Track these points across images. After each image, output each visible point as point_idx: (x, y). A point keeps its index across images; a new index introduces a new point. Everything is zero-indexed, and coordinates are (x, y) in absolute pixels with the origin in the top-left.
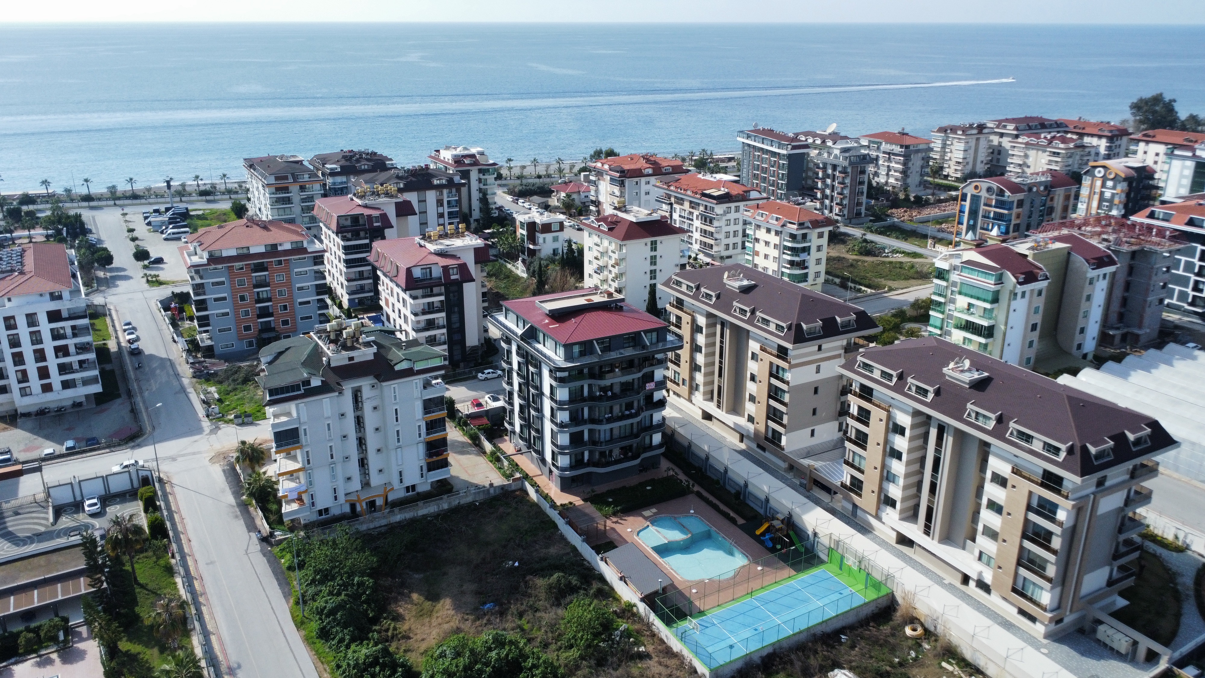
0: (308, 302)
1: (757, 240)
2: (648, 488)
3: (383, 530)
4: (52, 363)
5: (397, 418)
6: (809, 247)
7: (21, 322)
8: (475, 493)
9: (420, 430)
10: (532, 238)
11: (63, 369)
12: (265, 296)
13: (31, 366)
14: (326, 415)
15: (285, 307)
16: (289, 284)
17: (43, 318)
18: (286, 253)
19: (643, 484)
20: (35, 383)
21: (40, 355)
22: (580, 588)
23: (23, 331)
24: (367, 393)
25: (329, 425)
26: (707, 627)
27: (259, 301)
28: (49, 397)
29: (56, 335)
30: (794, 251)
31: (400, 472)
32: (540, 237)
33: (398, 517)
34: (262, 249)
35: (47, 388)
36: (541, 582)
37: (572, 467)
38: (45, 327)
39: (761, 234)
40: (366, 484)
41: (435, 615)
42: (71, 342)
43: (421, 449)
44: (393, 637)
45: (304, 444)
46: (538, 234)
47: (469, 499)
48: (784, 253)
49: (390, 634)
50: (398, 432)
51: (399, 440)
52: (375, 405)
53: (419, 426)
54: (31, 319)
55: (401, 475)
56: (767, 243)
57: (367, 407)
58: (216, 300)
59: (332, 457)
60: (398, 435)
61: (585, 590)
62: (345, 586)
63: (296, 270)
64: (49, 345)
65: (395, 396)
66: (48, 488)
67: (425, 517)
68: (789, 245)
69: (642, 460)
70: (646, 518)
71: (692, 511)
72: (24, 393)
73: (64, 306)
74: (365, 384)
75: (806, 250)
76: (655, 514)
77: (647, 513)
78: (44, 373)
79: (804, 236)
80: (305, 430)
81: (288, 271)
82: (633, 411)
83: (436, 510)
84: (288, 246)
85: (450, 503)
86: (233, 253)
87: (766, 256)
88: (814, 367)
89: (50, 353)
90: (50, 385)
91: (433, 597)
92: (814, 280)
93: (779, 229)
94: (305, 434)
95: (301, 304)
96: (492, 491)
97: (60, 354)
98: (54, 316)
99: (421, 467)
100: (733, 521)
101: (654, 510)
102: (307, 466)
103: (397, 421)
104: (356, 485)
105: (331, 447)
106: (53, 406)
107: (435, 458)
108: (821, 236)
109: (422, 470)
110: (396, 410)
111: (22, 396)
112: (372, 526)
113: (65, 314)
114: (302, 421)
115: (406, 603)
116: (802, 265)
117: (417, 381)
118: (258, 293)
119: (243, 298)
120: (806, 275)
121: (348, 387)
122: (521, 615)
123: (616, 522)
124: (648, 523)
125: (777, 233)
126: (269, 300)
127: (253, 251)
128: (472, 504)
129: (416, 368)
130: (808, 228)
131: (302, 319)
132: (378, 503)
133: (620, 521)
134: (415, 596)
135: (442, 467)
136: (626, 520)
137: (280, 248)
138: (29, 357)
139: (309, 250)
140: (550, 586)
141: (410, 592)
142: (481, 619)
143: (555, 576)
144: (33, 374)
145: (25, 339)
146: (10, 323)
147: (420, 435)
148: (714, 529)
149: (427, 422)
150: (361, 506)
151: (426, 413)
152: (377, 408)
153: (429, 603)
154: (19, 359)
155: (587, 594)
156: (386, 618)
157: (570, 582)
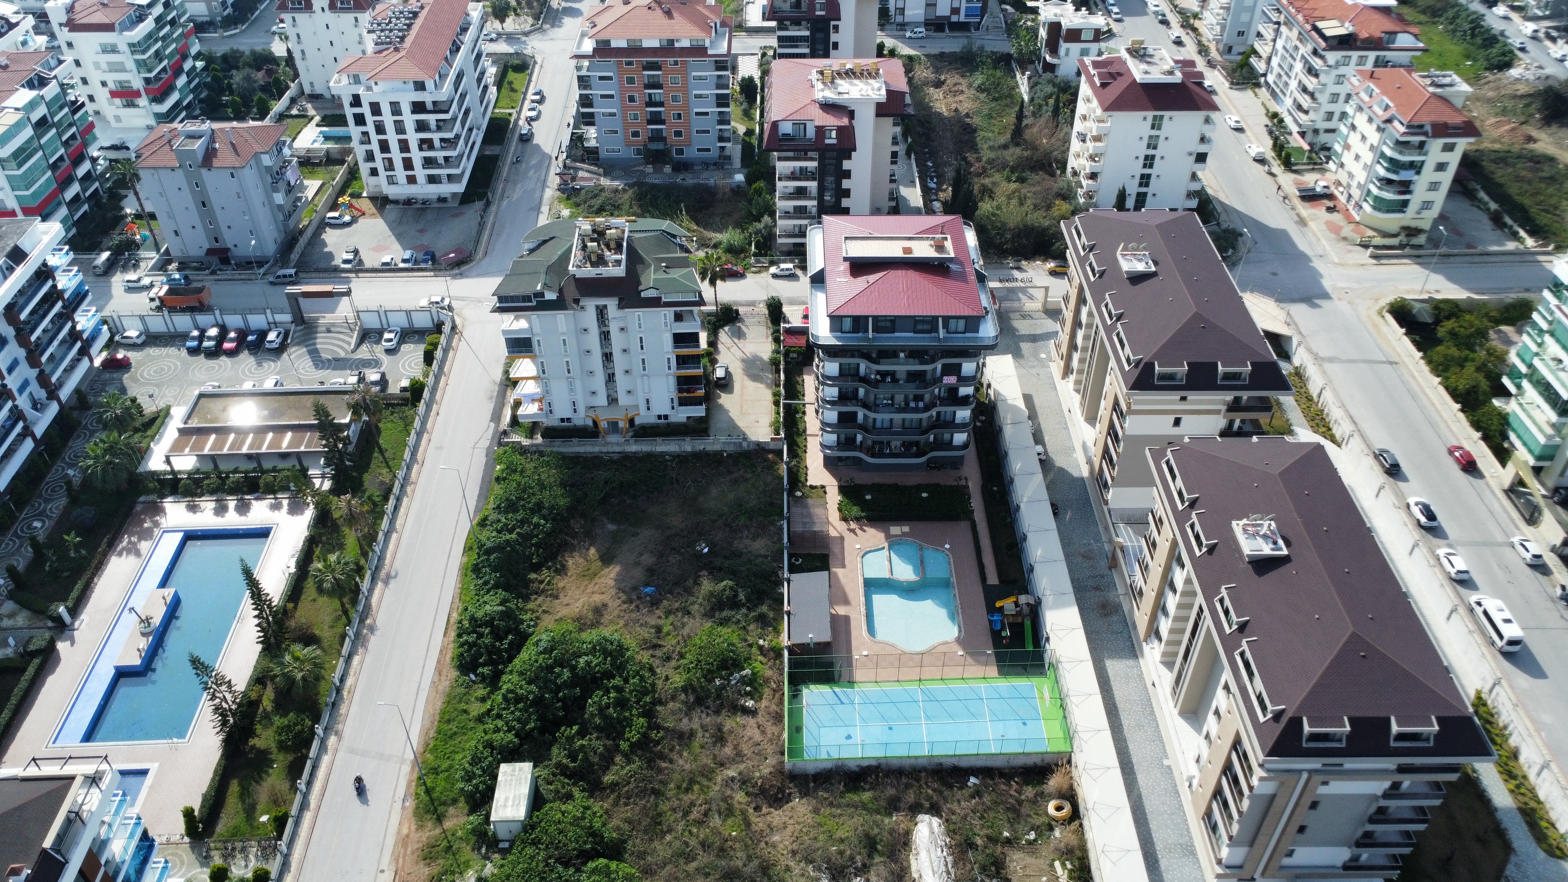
0: (707, 114)
1: (1353, 127)
2: (924, 495)
3: (616, 457)
4: (417, 156)
5: (642, 347)
6: (1423, 162)
7: (386, 109)
8: (724, 443)
9: (669, 363)
10: (1053, 47)
11: (429, 162)
12: (658, 99)
13: (396, 156)
14: (560, 331)
15: (679, 115)
16: (685, 89)
17: (406, 108)
18: (684, 52)
19: (920, 488)
20: (400, 173)
21: (404, 146)
22: (744, 605)
23: (388, 119)
24: (613, 312)
25: (564, 340)
26: (842, 703)
27: (650, 104)
28: (415, 188)
29: (421, 127)
30: (1395, 165)
31: (647, 400)
32: (1063, 46)
33: (634, 447)
34: (656, 44)
35: (412, 180)
36: (707, 585)
37: (839, 448)
38: (409, 119)
39: (1360, 120)
40: (612, 400)
41: (596, 580)
42: (436, 137)
43: (672, 383)
44: (543, 591)
45: (538, 354)
46: (1061, 41)
47: (717, 447)
48: (1379, 162)
49: (542, 587)
50: (643, 360)
51: (644, 369)
52: (620, 326)
53: (669, 359)
54: (396, 109)
55: (648, 402)
56: (1364, 138)
57: (614, 325)
58: (603, 96)
59: (569, 371)
60: (643, 363)
61: (749, 609)
62: (522, 522)
63: (694, 74)
64: (413, 138)
65: (640, 324)
66: (358, 312)
67: (663, 454)
68: (1388, 152)
69: (929, 459)
70: (888, 536)
71: (947, 546)
72: (391, 181)
73: (427, 97)
74: (611, 304)
75: (1416, 167)
76: (904, 534)
77: (895, 530)
78: (408, 164)
79: (1422, 145)
80: (538, 341)
81: (685, 73)
82: (921, 404)
83: (678, 450)
84: (685, 43)
85: (692, 447)
86: (623, 44)
87: (1357, 157)
88: (1171, 419)
89: (413, 145)
90: (414, 176)
91: (607, 559)
92: (1419, 213)
93: (1382, 126)
94: (539, 345)
95: (697, 114)
96: (745, 444)
97: (425, 146)
98: (418, 107)
99: (672, 400)
100: (983, 578)
101: (906, 529)
102: (542, 375)
103: (642, 349)
104: (602, 400)
105: (567, 362)
106: (420, 197)
107: (685, 394)
108: (1449, 148)
109: (673, 403)
110: (641, 337)
111: (389, 183)
112: (604, 449)
113: (430, 106)
114: (535, 332)
115: (581, 556)
116: (1405, 187)
117: (670, 312)
118: (650, 95)
119: (632, 99)
120: (1405, 204)
121: (591, 304)
122: (668, 613)
123: (852, 531)
124: (886, 545)
125: (1380, 129)
126: (661, 104)
127: (646, 44)
128: (719, 453)
129: (664, 300)
130: (1426, 134)
131: (698, 132)
132: (621, 424)
133: (858, 531)
134: (593, 551)
135: (696, 404)
136: (864, 531)
137: (677, 45)
138: (394, 146)
139: (710, 52)
140: (711, 594)
141: (591, 545)
142: (631, 602)
143: (724, 583)
144: (398, 164)
145: (390, 127)
146: (376, 109)
147: (669, 368)
148: (954, 579)
149: (678, 357)
150: (603, 425)
151: (676, 347)
152: (622, 329)
153: (599, 564)
154: (384, 147)
155: (746, 616)
156: (549, 568)
157: (736, 595)
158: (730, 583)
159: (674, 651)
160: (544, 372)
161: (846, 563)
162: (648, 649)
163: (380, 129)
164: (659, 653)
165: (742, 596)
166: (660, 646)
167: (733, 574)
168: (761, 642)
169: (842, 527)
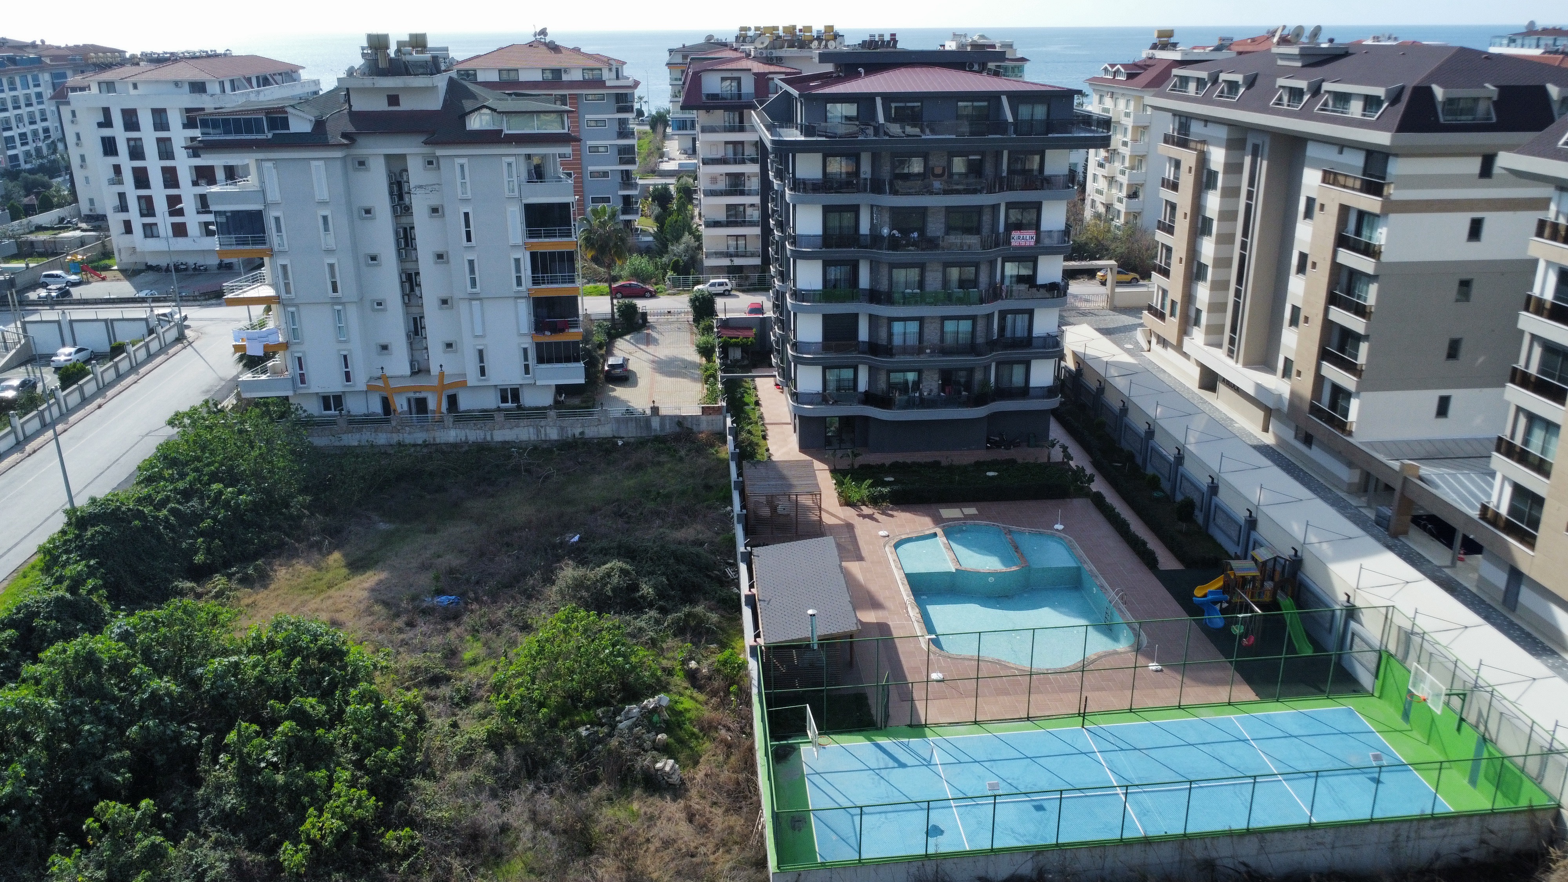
2: (991, 473)
4: (188, 191)
5: (468, 234)
7: (146, 120)
8: (617, 420)
9: (518, 270)
13: (158, 193)
14: (318, 198)
17: (175, 120)
19: (984, 466)
20: (163, 220)
21: (171, 178)
22: (651, 606)
23: (148, 136)
24: (416, 173)
25: (325, 218)
26: (903, 765)
28: (181, 244)
31: (481, 352)
33: (452, 435)
35: (180, 230)
37: (823, 398)
38: (179, 135)
41: (329, 592)
43: (523, 313)
45: (276, 248)
47: (605, 431)
50: (471, 262)
51: (473, 283)
52: (435, 203)
53: (517, 261)
54: (160, 119)
55: (481, 360)
57: (419, 204)
59: (335, 290)
60: (472, 270)
61: (664, 611)
64: (184, 163)
65: (464, 184)
66: (24, 325)
67: (506, 445)
70: (938, 520)
71: (1059, 527)
72: (150, 231)
73: (210, 104)
74: (412, 151)
76: (967, 517)
77: (948, 513)
78: (175, 206)
80: (277, 219)
81: (576, 116)
82: (976, 291)
83: (533, 437)
84: (576, 75)
85: (562, 429)
88: (1463, 220)
89: (184, 176)
90: (183, 225)
91: (363, 565)
94: (279, 229)
95: (593, 174)
96: (655, 423)
97: (202, 182)
99: (525, 350)
100: (1149, 560)
101: (972, 511)
102: (284, 295)
103: (469, 239)
104: (399, 363)
105: (331, 266)
106: (189, 260)
107: (548, 338)
109: (526, 358)
110: (466, 215)
111: (146, 236)
112: (398, 440)
113: (211, 119)
114: (270, 198)
115: (306, 564)
121: (378, 151)
122: (480, 628)
123: (870, 517)
124: (938, 530)
127: (524, 77)
128: (609, 441)
129: (506, 132)
131: (594, 199)
132: (432, 405)
133: (877, 516)
134: (336, 555)
135: (568, 360)
136: (892, 516)
137: (565, 77)
138: (156, 177)
139: (608, 84)
140: (579, 585)
141: (337, 547)
142: (397, 615)
143: (608, 565)
144: (161, 205)
145: (151, 149)
146: (131, 121)
147: (519, 282)
148: (1089, 566)
149: (533, 255)
150: (400, 404)
151: (531, 234)
152: (435, 210)
153: (344, 571)
154: (141, 179)
155: (657, 622)
156: (230, 577)
157: (635, 588)
158: (620, 564)
159: (479, 686)
160: (288, 291)
161: (864, 554)
162: (418, 686)
163: (136, 152)
164: (445, 690)
165: (646, 589)
166: (448, 679)
167: (628, 553)
168: (693, 664)
169: (849, 514)
